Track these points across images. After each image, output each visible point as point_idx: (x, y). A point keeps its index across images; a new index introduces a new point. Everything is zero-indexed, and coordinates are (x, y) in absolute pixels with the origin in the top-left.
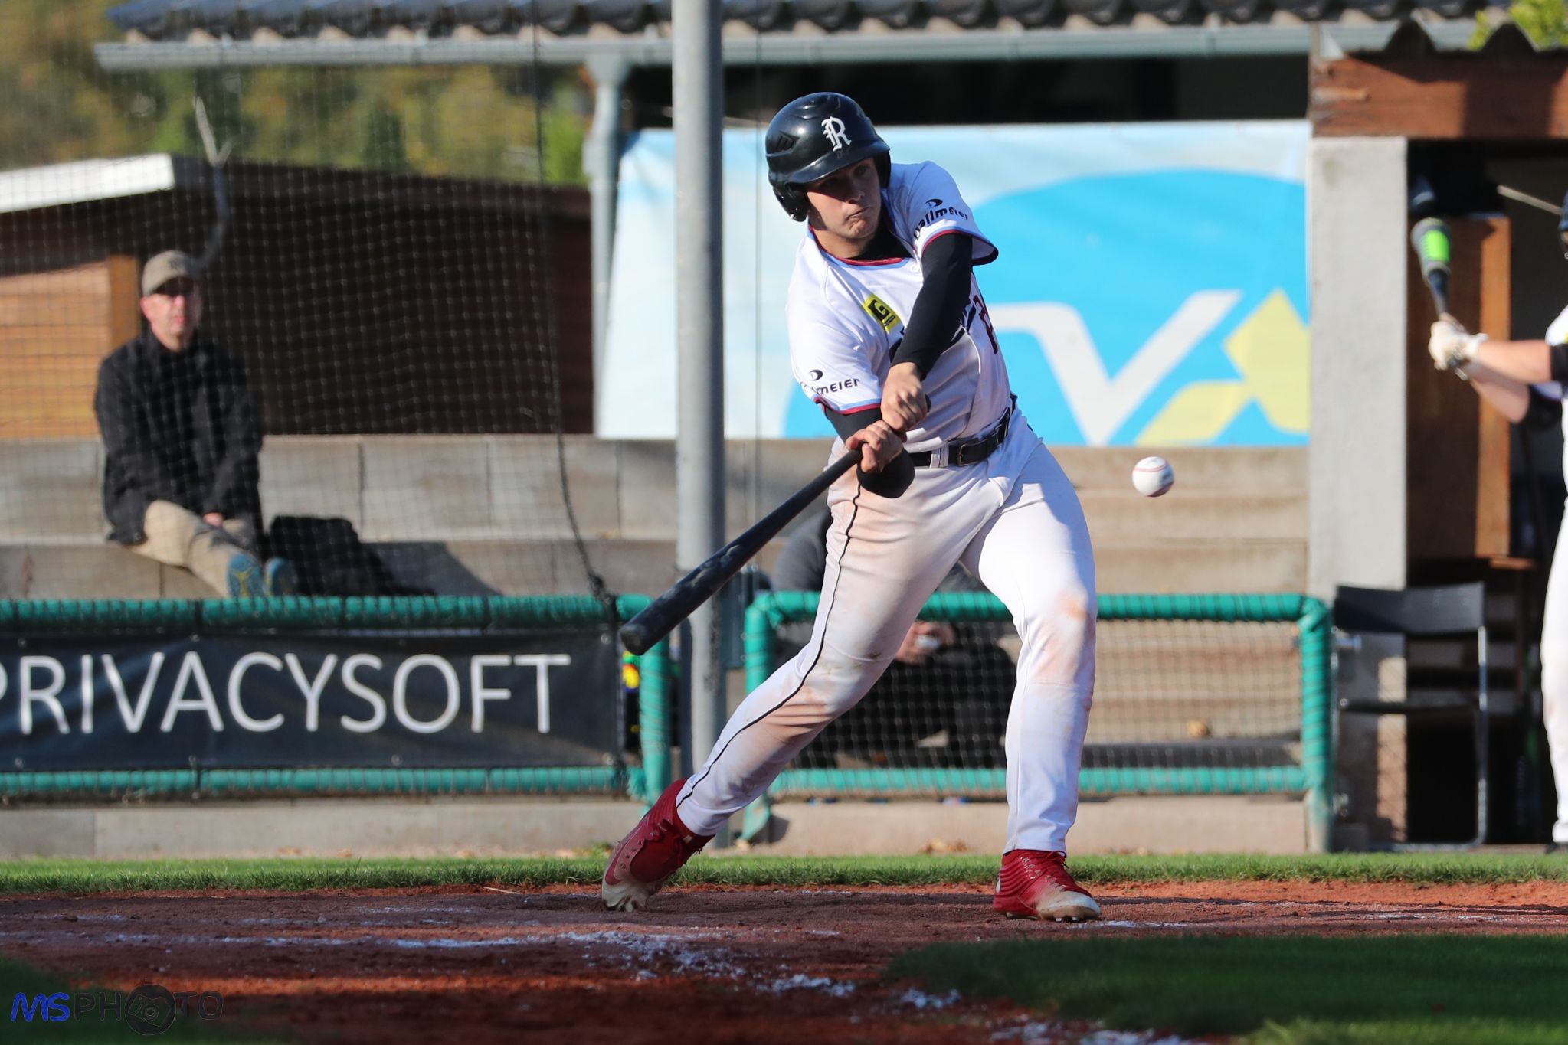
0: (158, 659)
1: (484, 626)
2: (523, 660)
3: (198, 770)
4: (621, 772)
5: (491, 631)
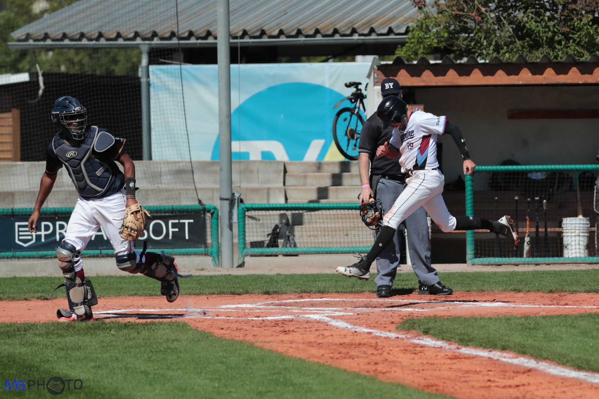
1: (172, 213)
2: (182, 221)
3: (101, 250)
4: (206, 249)
5: (174, 214)
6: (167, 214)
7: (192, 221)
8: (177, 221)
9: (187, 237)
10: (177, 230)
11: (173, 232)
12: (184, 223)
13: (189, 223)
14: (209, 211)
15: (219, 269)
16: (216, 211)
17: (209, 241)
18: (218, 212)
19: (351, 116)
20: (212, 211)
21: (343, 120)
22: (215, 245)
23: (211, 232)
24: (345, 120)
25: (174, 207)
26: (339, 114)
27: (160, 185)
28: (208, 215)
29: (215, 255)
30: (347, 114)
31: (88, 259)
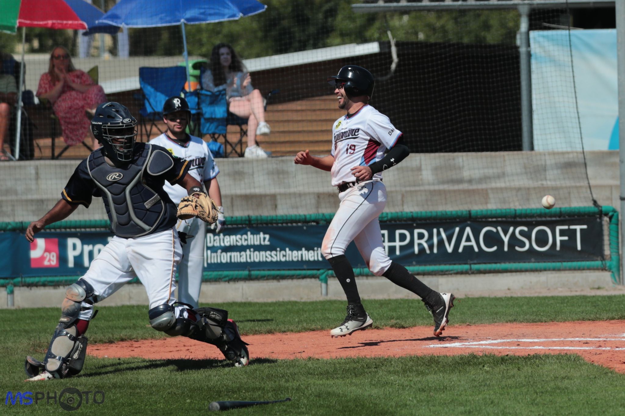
0: (457, 229)
1: (560, 217)
2: (572, 227)
3: (470, 264)
4: (604, 262)
5: (562, 218)
6: (554, 219)
7: (585, 227)
8: (566, 227)
9: (579, 248)
10: (566, 238)
11: (561, 241)
12: (575, 230)
13: (581, 230)
14: (606, 215)
15: (620, 287)
16: (615, 214)
17: (607, 252)
18: (618, 216)
20: (610, 214)
22: (614, 257)
23: (610, 240)
25: (562, 210)
27: (544, 183)
28: (606, 219)
29: (614, 270)
31: (454, 275)
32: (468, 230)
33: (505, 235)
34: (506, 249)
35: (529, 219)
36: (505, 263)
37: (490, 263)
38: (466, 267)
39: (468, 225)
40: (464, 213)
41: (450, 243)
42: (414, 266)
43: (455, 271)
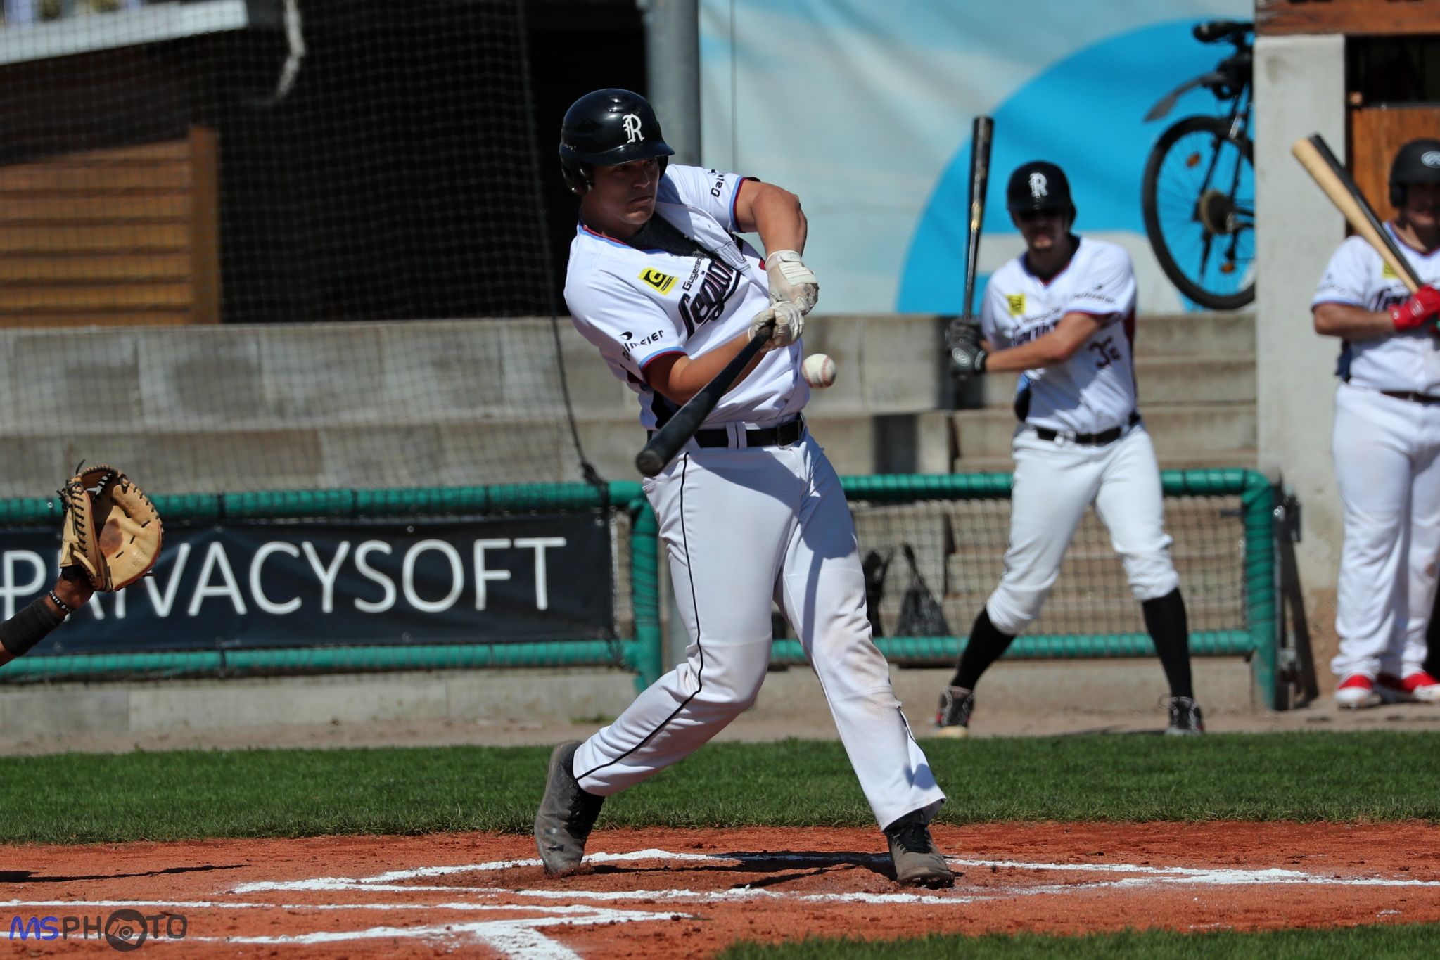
0: (184, 549)
1: (484, 513)
2: (522, 543)
3: (223, 651)
4: (614, 645)
5: (492, 517)
6: (468, 519)
7: (559, 542)
8: (503, 543)
9: (542, 602)
10: (503, 575)
11: (490, 584)
12: (531, 552)
13: (549, 551)
14: (622, 506)
17: (624, 613)
19: (1217, 147)
20: (634, 504)
21: (1183, 161)
22: (645, 629)
23: (632, 580)
24: (1194, 160)
25: (494, 492)
26: (1166, 142)
28: (620, 520)
29: (645, 665)
30: (1201, 141)
31: (179, 683)
32: (216, 551)
33: (326, 564)
34: (327, 606)
35: (396, 521)
36: (324, 646)
37: (279, 647)
38: (210, 658)
39: (217, 538)
40: (205, 502)
41: (162, 590)
42: (59, 655)
43: (178, 671)
